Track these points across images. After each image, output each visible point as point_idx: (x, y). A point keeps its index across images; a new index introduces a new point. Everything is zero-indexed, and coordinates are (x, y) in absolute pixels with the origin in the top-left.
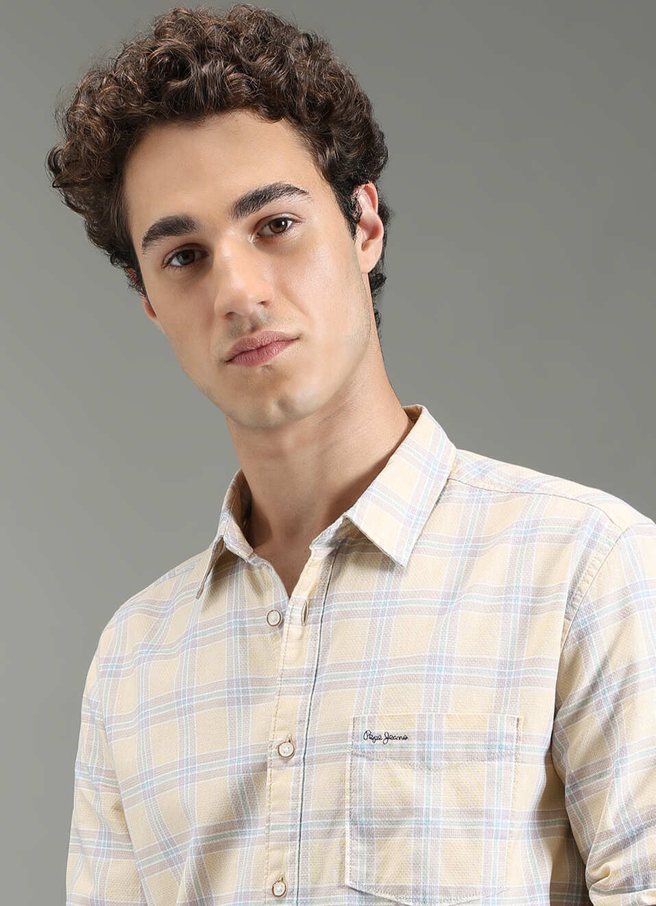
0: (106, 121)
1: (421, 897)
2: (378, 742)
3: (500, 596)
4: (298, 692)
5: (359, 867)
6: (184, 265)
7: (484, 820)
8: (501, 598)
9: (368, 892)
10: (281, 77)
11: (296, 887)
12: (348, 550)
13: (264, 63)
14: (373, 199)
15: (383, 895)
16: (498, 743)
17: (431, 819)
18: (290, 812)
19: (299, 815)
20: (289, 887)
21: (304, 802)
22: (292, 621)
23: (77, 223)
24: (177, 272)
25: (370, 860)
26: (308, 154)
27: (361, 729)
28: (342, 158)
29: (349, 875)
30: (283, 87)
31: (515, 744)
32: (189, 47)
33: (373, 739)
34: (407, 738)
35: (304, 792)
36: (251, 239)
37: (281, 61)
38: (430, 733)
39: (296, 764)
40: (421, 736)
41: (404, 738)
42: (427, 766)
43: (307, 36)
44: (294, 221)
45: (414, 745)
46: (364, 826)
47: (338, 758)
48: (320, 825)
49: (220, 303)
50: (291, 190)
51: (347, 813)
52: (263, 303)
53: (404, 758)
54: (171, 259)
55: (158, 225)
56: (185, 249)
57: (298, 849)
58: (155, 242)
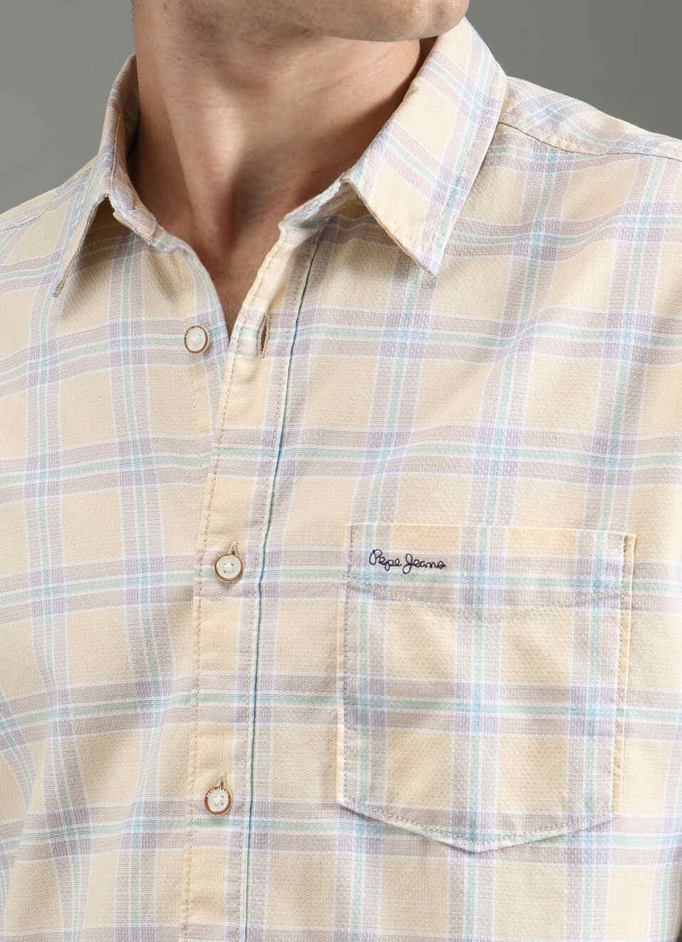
1: (468, 830)
2: (394, 570)
3: (600, 329)
4: (247, 470)
5: (359, 774)
7: (569, 704)
8: (601, 332)
9: (374, 817)
11: (248, 799)
12: (341, 238)
15: (400, 824)
16: (592, 578)
17: (483, 702)
18: (237, 673)
19: (253, 679)
20: (236, 799)
21: (260, 658)
22: (242, 348)
25: (377, 764)
27: (364, 547)
29: (342, 787)
31: (621, 579)
33: (386, 563)
34: (443, 566)
35: (261, 642)
38: (482, 558)
40: (468, 563)
41: (438, 566)
42: (477, 614)
45: (456, 578)
46: (369, 708)
47: (325, 590)
48: (291, 700)
51: (340, 684)
53: (438, 599)
57: (251, 737)
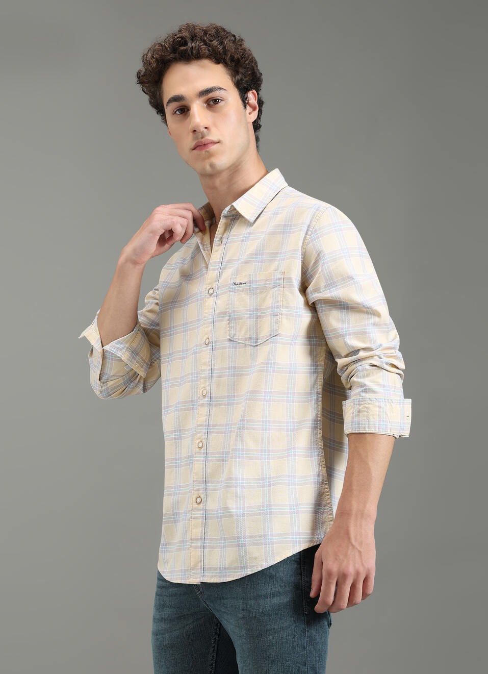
0: (157, 60)
1: (252, 341)
4: (215, 270)
5: (232, 332)
6: (181, 113)
7: (270, 310)
8: (282, 229)
9: (236, 340)
10: (220, 48)
11: (212, 340)
13: (215, 43)
14: (255, 97)
15: (241, 342)
17: (254, 312)
18: (211, 314)
19: (213, 314)
20: (210, 341)
21: (215, 309)
23: (146, 98)
24: (179, 116)
25: (236, 329)
26: (229, 77)
27: (232, 282)
28: (242, 80)
29: (229, 335)
30: (221, 52)
31: (281, 281)
32: (188, 36)
33: (236, 285)
34: (246, 283)
35: (216, 306)
36: (205, 105)
37: (221, 43)
38: (253, 281)
39: (214, 297)
40: (250, 282)
42: (252, 293)
43: (234, 36)
44: (222, 100)
45: (248, 286)
46: (233, 317)
47: (226, 293)
48: (219, 318)
49: (191, 127)
50: (220, 89)
51: (228, 313)
52: (206, 128)
54: (176, 112)
55: (172, 98)
56: (181, 108)
57: (213, 327)
58: (171, 104)
